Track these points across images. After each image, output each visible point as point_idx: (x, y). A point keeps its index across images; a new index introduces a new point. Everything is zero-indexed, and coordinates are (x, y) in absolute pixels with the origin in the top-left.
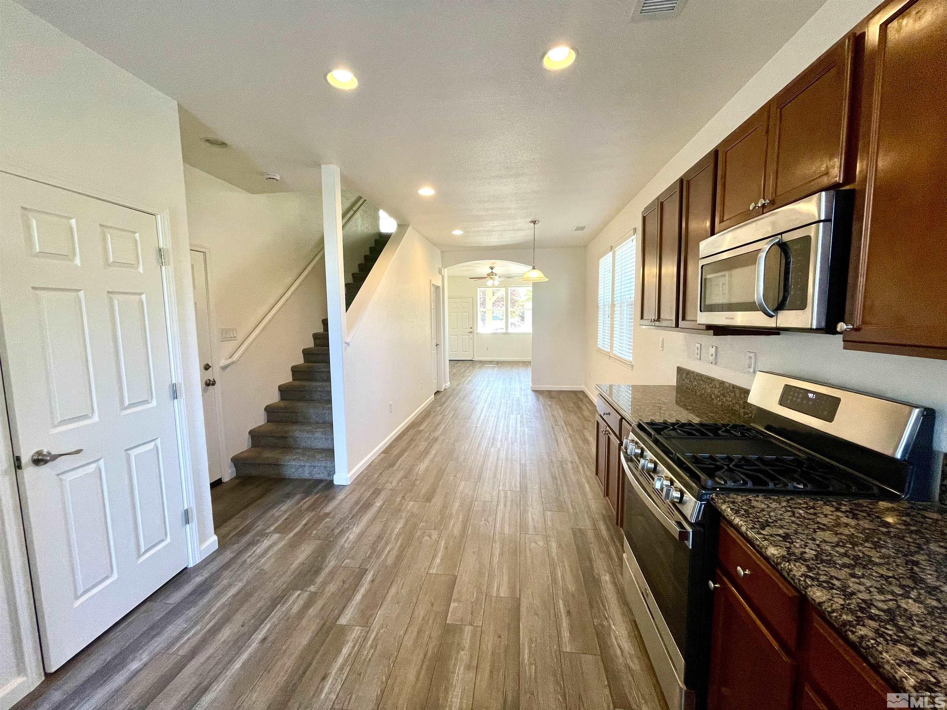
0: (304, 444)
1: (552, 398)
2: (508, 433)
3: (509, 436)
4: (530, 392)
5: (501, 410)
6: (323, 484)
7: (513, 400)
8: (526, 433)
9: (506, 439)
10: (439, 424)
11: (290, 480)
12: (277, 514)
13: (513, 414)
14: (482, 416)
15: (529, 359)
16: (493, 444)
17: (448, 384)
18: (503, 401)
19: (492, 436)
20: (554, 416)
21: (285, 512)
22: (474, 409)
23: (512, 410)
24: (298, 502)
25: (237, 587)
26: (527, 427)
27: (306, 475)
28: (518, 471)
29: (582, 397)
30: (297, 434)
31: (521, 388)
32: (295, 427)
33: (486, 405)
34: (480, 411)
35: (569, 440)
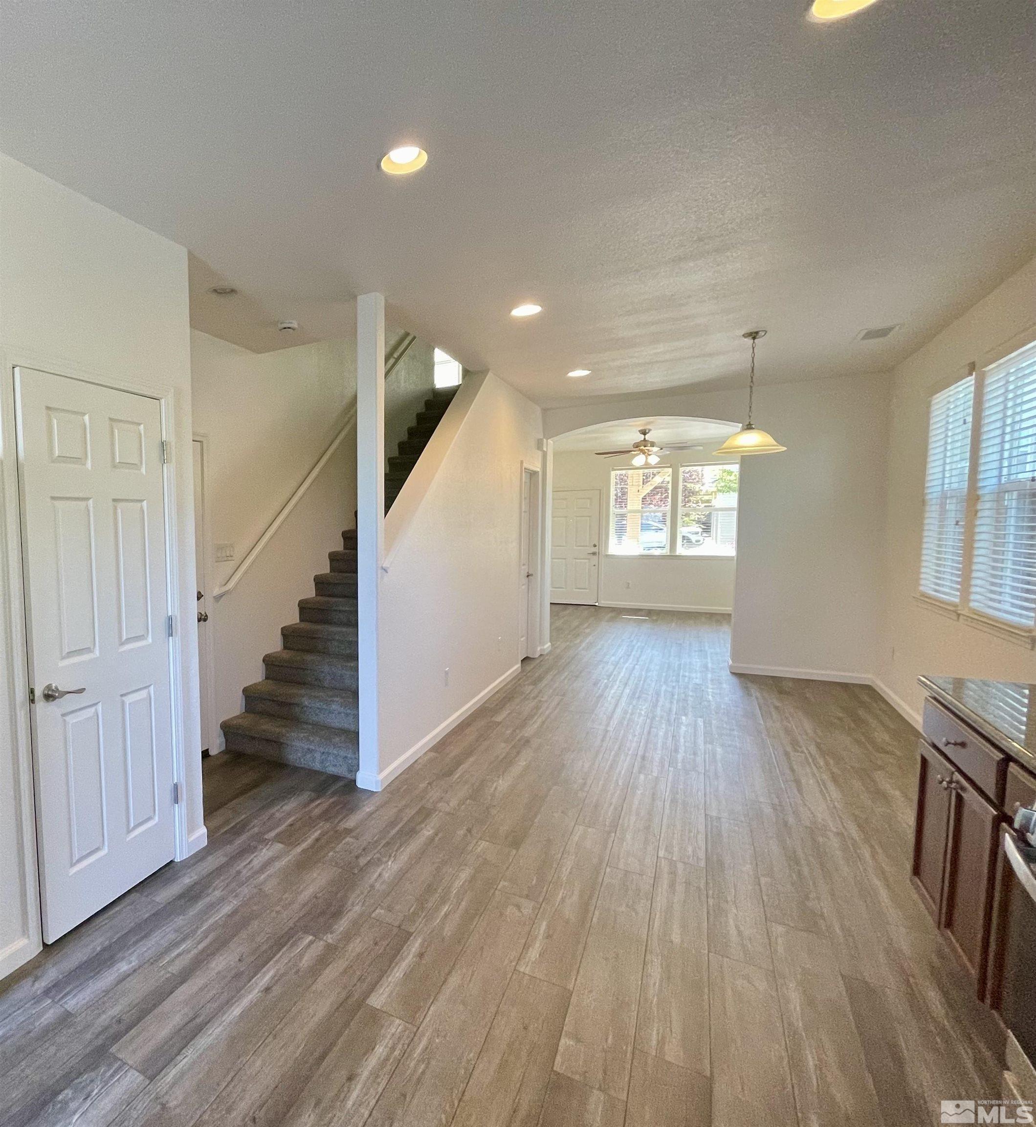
0: (315, 719)
1: (781, 692)
2: (676, 751)
3: (680, 757)
4: (726, 675)
5: (660, 704)
6: (341, 784)
7: (686, 687)
8: (718, 757)
9: (673, 762)
10: (530, 716)
11: (296, 769)
12: (278, 815)
13: (686, 715)
14: (619, 711)
15: (728, 609)
16: (642, 768)
17: (548, 645)
18: (664, 688)
19: (640, 753)
20: (788, 731)
21: (289, 814)
22: (601, 696)
23: (684, 708)
24: (306, 805)
25: (232, 905)
26: (722, 745)
27: (317, 766)
28: (702, 828)
29: (866, 698)
30: (306, 702)
31: (706, 667)
32: (303, 692)
33: (627, 691)
34: (613, 701)
35: (831, 787)
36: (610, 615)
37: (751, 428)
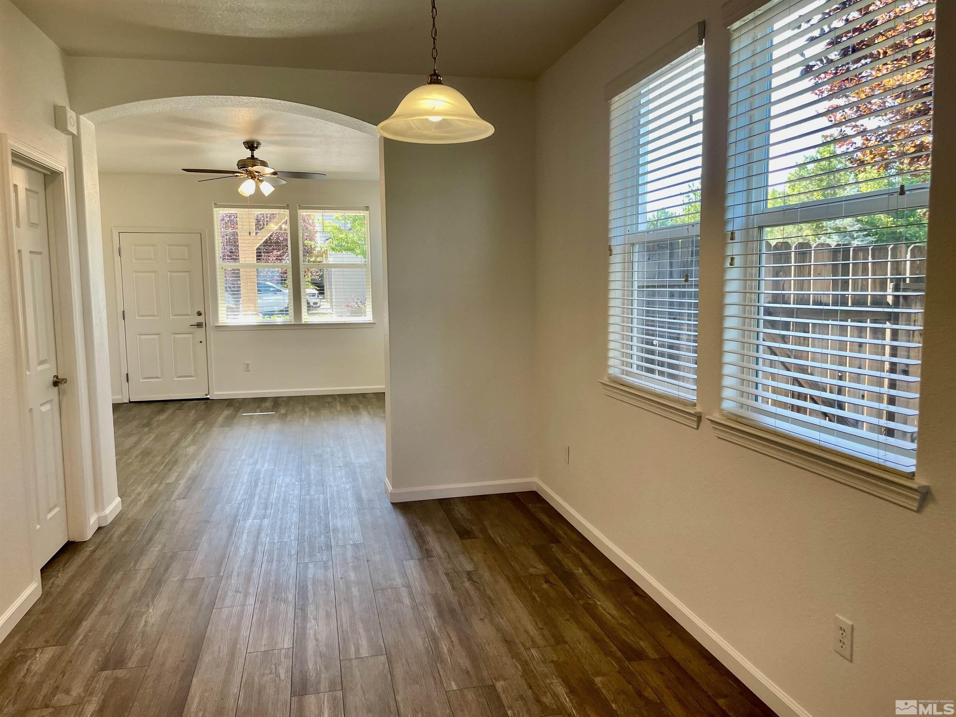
36: (226, 413)
37: (438, 82)
